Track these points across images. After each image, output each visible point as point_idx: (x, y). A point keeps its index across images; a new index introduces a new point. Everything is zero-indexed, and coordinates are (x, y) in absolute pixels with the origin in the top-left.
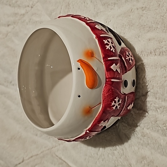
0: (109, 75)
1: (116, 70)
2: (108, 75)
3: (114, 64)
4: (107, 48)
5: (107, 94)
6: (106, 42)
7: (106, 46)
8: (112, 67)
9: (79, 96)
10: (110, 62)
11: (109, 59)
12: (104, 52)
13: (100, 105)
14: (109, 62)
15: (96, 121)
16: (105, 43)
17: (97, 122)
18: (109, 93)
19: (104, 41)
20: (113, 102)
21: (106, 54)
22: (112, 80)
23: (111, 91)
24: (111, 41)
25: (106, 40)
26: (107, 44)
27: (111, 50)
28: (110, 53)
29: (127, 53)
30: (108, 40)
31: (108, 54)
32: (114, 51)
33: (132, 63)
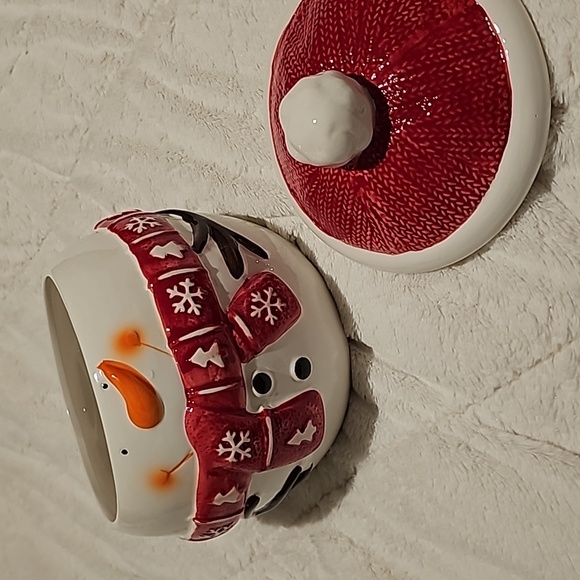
0: (191, 380)
1: (209, 363)
2: (188, 383)
3: (200, 349)
4: (176, 311)
5: (197, 431)
6: (173, 293)
7: (174, 305)
8: (193, 359)
9: (125, 452)
10: (187, 346)
11: (181, 339)
13: (193, 460)
14: (184, 348)
15: (202, 496)
16: (171, 297)
17: (206, 499)
18: (200, 428)
19: (169, 291)
20: (220, 446)
22: (201, 392)
23: (204, 422)
24: (192, 284)
25: (175, 288)
26: (178, 299)
27: (189, 311)
28: (186, 321)
29: (256, 298)
30: (181, 284)
31: (180, 325)
32: (197, 313)
33: (276, 318)
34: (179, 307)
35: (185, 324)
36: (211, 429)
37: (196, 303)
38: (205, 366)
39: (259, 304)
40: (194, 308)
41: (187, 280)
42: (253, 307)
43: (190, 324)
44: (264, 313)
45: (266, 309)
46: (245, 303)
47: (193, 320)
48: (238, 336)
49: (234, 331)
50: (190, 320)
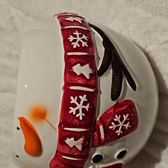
3: (73, 138)
4: (70, 112)
6: (73, 100)
7: (71, 108)
8: (67, 141)
10: (67, 133)
11: (66, 129)
12: (63, 116)
14: (65, 133)
16: (71, 102)
19: (72, 98)
21: (66, 120)
22: (64, 157)
24: (86, 100)
25: (76, 98)
26: (74, 106)
27: (77, 116)
28: (73, 120)
29: (117, 118)
30: (80, 97)
31: (69, 120)
32: (81, 118)
33: (122, 133)
34: (73, 110)
35: (71, 122)
37: (83, 112)
38: (71, 147)
39: (117, 123)
40: (81, 115)
41: (85, 96)
42: (113, 123)
43: (74, 123)
44: (117, 128)
45: (119, 126)
46: (110, 119)
47: (77, 121)
48: (97, 135)
49: (96, 133)
50: (75, 120)
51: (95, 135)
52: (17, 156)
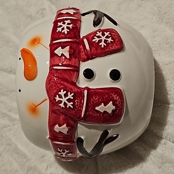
1: (62, 54)
2: (51, 63)
3: (60, 47)
4: (57, 31)
8: (56, 52)
11: (54, 42)
13: (47, 102)
14: (55, 47)
17: (51, 126)
19: (59, 23)
20: (57, 96)
22: (55, 67)
29: (99, 34)
31: (56, 37)
32: (66, 33)
33: (105, 45)
34: (59, 29)
36: (55, 86)
37: (67, 29)
38: (60, 55)
39: (99, 37)
40: (65, 31)
42: (95, 37)
43: (61, 37)
44: (100, 41)
45: (102, 39)
46: (92, 35)
47: (62, 35)
48: (82, 48)
49: (81, 46)
50: (61, 35)
51: (81, 48)
52: (20, 91)
